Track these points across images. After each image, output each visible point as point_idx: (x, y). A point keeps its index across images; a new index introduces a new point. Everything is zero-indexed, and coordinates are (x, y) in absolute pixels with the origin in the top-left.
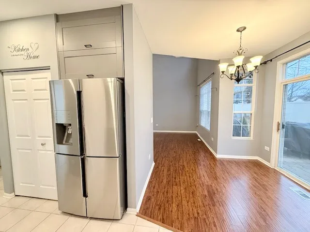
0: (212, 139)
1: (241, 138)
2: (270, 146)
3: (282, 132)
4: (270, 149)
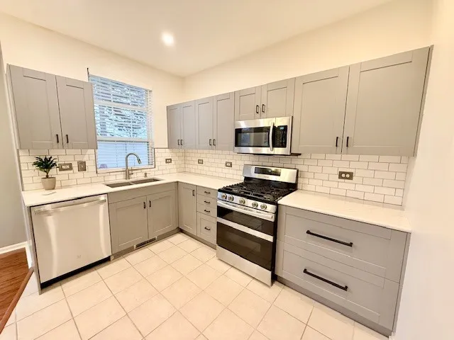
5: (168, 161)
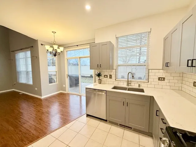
0: (36, 89)
1: (53, 84)
2: (65, 84)
3: (68, 77)
4: (65, 86)
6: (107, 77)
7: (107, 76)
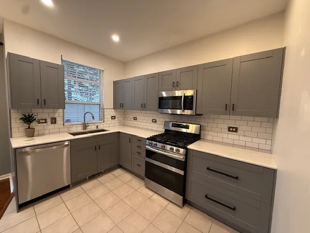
5: (113, 118)
6: (46, 122)
7: (46, 120)
